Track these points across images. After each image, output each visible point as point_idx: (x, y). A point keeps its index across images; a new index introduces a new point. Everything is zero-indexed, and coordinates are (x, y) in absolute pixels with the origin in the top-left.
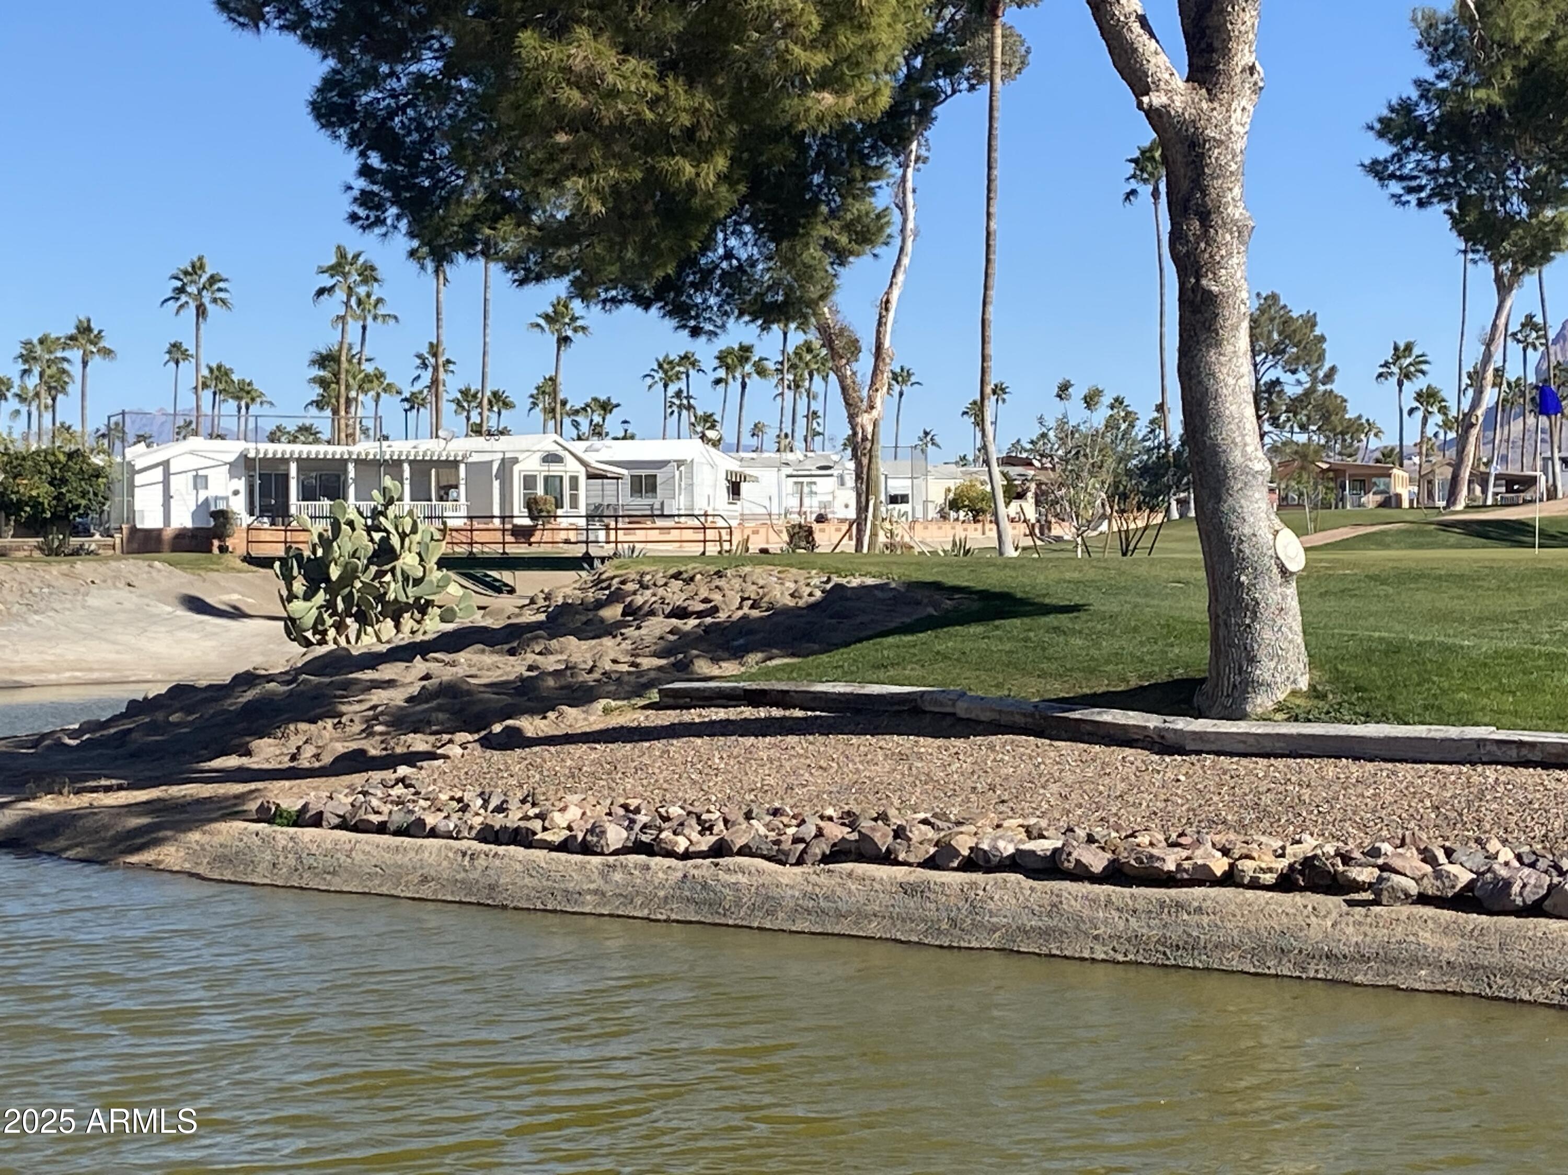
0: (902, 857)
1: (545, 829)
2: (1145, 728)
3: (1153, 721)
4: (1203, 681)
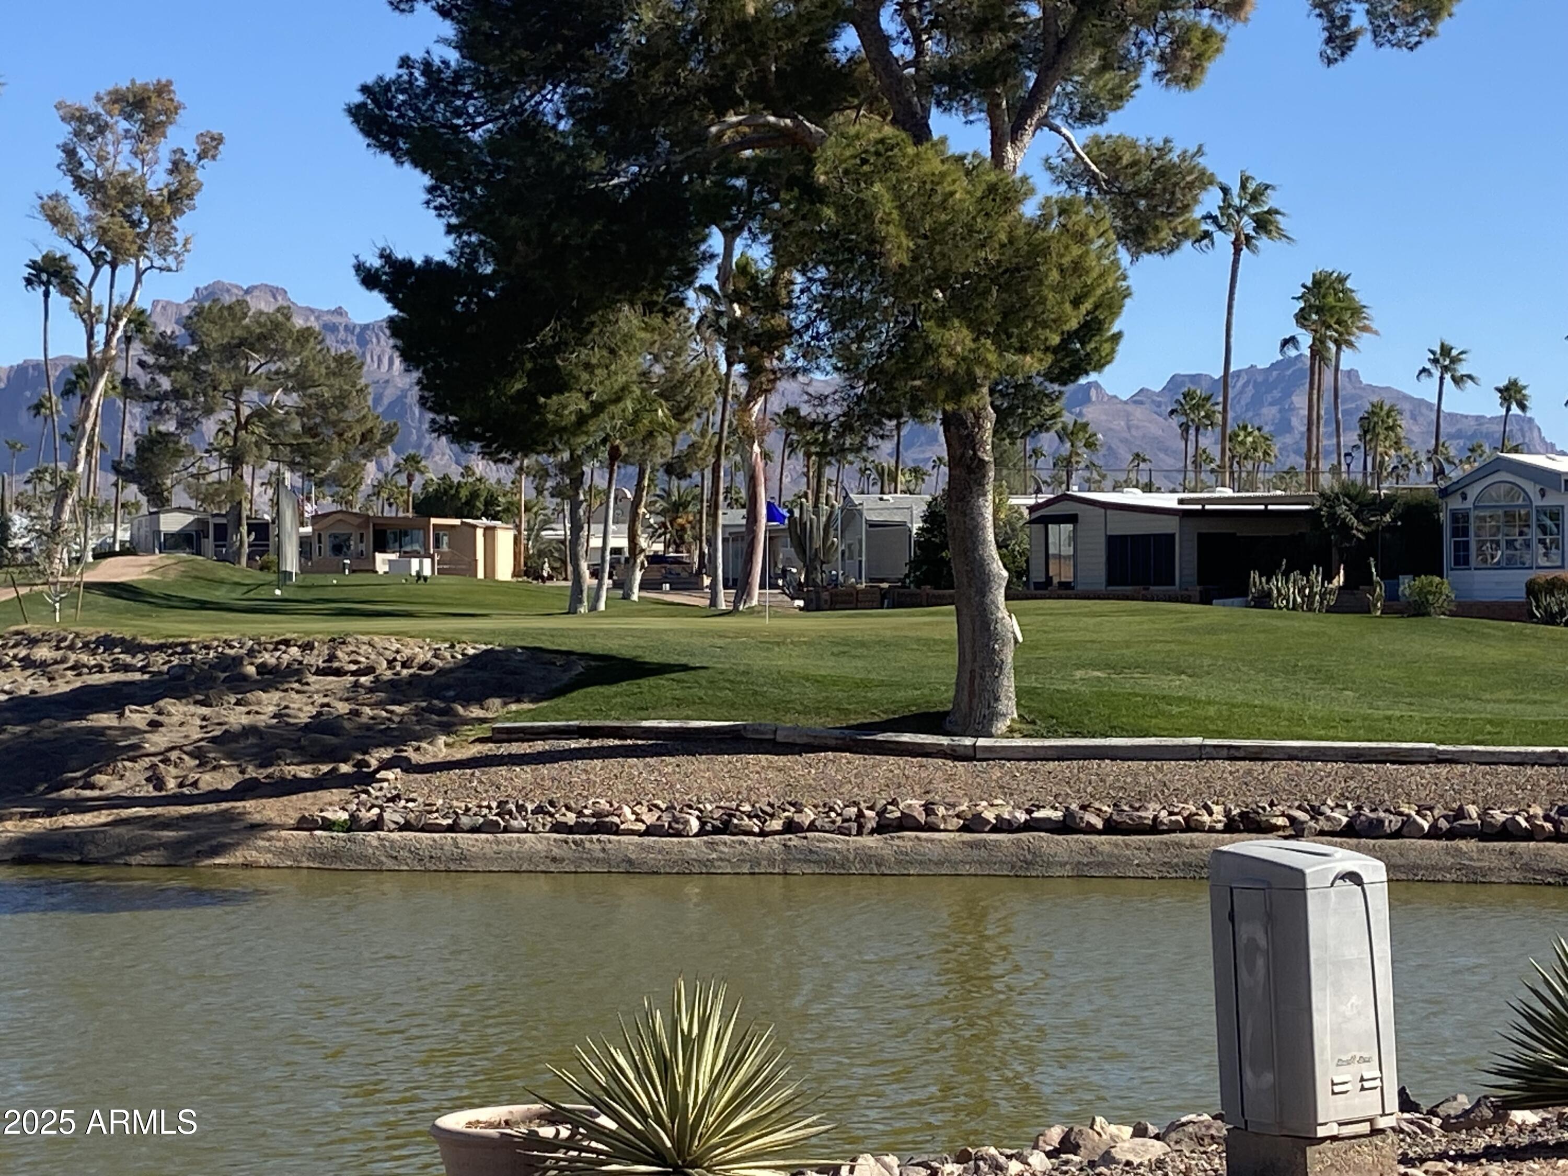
0: (942, 827)
1: (622, 823)
2: (941, 745)
3: (944, 741)
4: (947, 713)
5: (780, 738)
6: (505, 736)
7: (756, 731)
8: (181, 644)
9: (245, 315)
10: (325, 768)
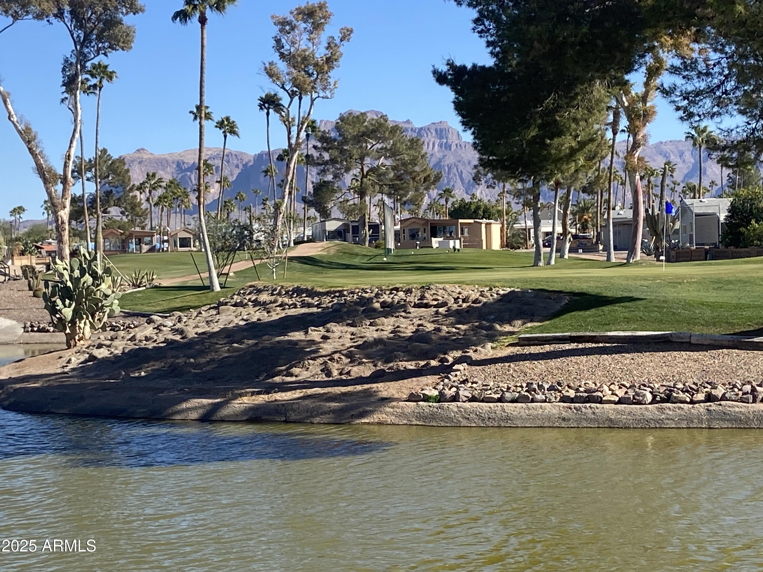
1: (604, 396)
5: (693, 341)
6: (526, 342)
7: (680, 338)
8: (338, 291)
9: (365, 121)
10: (422, 363)
